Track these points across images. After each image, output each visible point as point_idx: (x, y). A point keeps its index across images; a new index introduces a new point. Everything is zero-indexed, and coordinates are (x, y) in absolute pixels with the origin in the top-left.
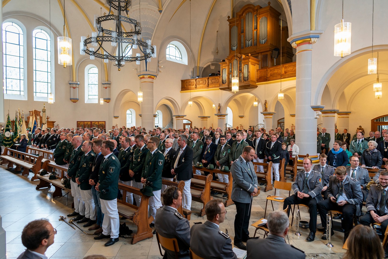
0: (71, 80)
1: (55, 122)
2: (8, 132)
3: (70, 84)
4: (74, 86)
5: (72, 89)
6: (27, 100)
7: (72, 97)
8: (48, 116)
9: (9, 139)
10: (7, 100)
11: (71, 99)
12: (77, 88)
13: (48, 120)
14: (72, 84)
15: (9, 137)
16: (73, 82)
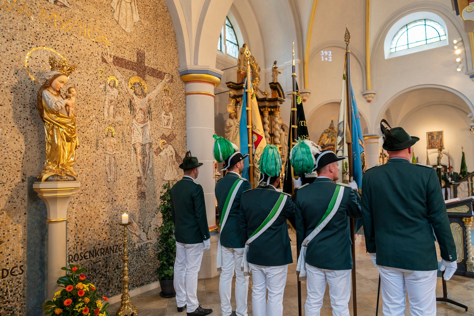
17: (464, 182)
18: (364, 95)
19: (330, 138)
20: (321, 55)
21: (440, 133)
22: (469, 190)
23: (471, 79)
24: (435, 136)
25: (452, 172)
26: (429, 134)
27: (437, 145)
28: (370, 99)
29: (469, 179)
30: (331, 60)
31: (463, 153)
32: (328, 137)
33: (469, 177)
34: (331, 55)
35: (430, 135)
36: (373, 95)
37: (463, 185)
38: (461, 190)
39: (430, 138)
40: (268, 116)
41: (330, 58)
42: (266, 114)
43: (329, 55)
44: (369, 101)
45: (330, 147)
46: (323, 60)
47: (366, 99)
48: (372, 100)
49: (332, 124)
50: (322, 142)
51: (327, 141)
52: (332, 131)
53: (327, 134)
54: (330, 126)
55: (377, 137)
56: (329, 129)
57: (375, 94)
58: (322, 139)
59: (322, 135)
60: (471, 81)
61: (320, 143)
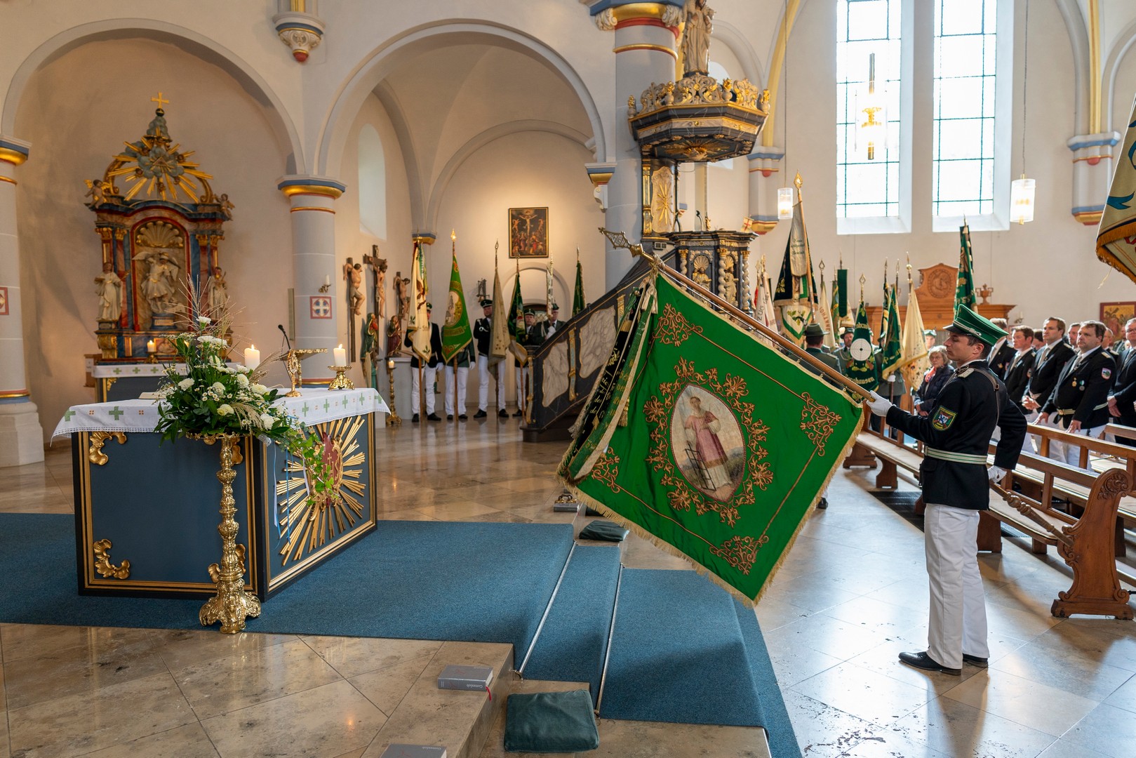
0: (1081, 127)
1: (1013, 306)
2: (861, 342)
3: (1075, 148)
4: (1096, 152)
5: (1083, 168)
6: (909, 230)
7: (1082, 202)
8: (985, 287)
9: (864, 370)
10: (848, 236)
11: (1076, 213)
12: (1109, 159)
13: (988, 299)
14: (1086, 146)
15: (864, 362)
16: (1090, 138)
17: (559, 345)
18: (280, 28)
19: (149, 177)
21: (541, 213)
22: (570, 371)
23: (594, 17)
24: (528, 220)
25: (556, 322)
26: (514, 213)
27: (531, 246)
28: (304, 48)
29: (572, 334)
31: (579, 266)
32: (137, 170)
33: (569, 330)
35: (517, 216)
36: (311, 36)
37: (558, 353)
38: (553, 368)
39: (515, 226)
44: (300, 58)
45: (154, 213)
47: (289, 44)
48: (312, 54)
49: (158, 123)
50: (114, 188)
51: (135, 188)
52: (158, 150)
53: (139, 160)
54: (148, 132)
55: (327, 191)
56: (145, 141)
57: (319, 32)
58: (113, 178)
59: (117, 161)
60: (594, 27)
61: (98, 190)
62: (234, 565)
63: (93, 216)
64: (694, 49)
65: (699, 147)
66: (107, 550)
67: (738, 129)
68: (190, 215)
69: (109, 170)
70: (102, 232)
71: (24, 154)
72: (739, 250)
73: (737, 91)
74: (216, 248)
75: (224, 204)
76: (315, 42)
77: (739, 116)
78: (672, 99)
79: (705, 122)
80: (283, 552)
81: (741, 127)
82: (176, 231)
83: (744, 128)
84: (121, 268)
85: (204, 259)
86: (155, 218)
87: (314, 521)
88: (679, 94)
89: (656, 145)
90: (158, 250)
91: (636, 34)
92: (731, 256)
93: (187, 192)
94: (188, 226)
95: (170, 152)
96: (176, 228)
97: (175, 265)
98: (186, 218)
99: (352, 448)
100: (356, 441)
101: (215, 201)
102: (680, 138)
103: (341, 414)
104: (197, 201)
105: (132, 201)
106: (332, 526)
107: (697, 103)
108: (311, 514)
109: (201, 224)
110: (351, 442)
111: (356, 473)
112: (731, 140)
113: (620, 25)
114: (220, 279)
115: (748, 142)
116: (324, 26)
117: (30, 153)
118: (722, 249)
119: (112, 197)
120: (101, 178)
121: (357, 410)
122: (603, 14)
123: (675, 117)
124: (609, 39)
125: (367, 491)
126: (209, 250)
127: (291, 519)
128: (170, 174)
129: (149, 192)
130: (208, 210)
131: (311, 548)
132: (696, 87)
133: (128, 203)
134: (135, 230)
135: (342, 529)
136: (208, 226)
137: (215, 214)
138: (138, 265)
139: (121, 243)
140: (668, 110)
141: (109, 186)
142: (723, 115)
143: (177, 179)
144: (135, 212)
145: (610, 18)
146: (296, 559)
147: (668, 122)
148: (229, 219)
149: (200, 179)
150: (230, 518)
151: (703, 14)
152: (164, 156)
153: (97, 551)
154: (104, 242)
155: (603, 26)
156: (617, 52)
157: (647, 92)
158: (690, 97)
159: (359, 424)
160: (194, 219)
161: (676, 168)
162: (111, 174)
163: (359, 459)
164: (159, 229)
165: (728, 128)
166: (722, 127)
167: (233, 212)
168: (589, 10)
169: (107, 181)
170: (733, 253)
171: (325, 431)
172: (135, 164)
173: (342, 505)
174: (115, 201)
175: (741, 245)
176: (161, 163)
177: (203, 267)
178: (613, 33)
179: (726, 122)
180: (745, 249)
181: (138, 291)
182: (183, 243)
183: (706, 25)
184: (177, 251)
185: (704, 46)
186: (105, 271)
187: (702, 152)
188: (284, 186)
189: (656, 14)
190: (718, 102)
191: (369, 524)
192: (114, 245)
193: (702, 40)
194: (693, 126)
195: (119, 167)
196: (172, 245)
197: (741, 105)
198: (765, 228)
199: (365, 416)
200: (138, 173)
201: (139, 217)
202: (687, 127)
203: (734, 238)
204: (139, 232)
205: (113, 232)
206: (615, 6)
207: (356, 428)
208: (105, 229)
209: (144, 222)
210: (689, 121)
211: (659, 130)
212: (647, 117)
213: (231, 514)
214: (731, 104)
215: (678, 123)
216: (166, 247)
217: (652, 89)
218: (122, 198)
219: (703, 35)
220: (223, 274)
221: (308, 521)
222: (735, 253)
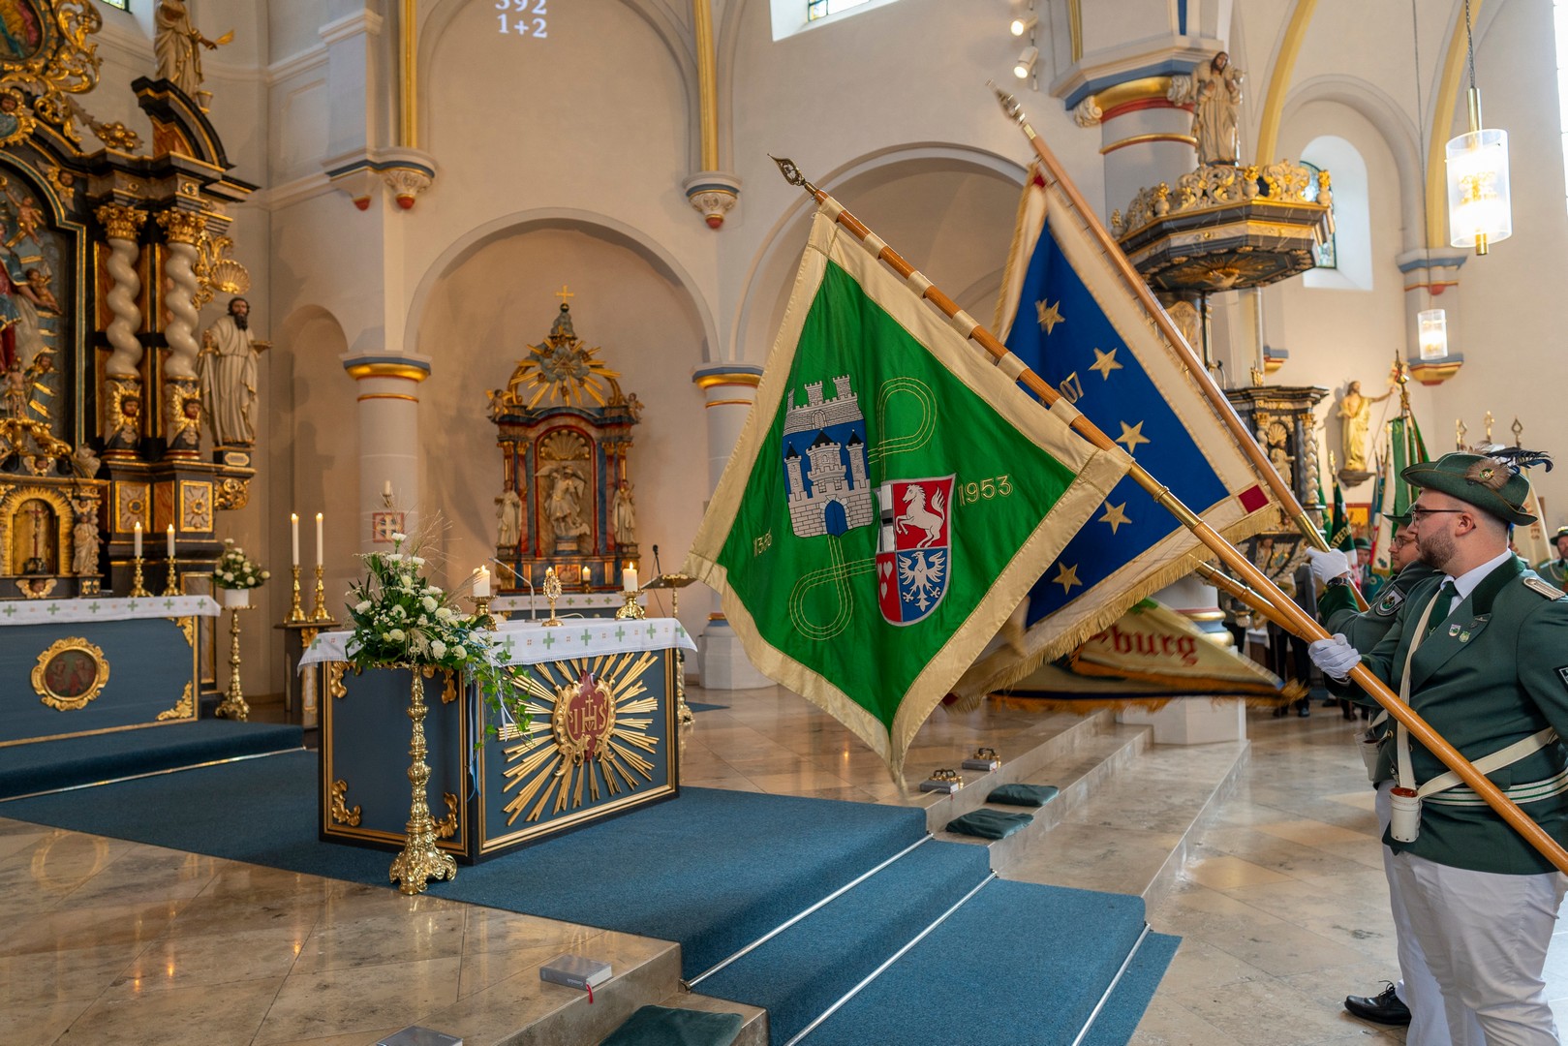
18: (690, 193)
19: (552, 382)
20: (498, 6)
23: (1071, 112)
28: (718, 212)
30: (544, 35)
32: (540, 375)
34: (544, 12)
36: (724, 196)
40: (130, 245)
41: (539, 24)
42: (123, 237)
43: (536, 11)
44: (714, 224)
45: (559, 422)
46: (504, 30)
47: (701, 211)
48: (727, 218)
49: (563, 320)
50: (517, 397)
51: (538, 395)
52: (561, 351)
53: (542, 363)
54: (553, 331)
55: (744, 379)
56: (549, 342)
57: (734, 191)
58: (517, 385)
59: (520, 368)
60: (1072, 125)
61: (499, 400)
62: (422, 816)
63: (495, 429)
64: (1212, 131)
65: (1224, 268)
66: (343, 793)
67: (1277, 235)
68: (596, 420)
69: (513, 378)
70: (504, 447)
71: (425, 369)
72: (1294, 413)
73: (1268, 180)
74: (624, 458)
75: (632, 405)
76: (730, 203)
77: (1276, 215)
78: (1166, 206)
79: (1220, 233)
80: (508, 809)
81: (1283, 231)
82: (582, 440)
83: (1287, 231)
84: (522, 485)
85: (611, 471)
86: (560, 427)
87: (562, 776)
88: (1176, 198)
89: (1155, 274)
90: (564, 463)
91: (1131, 124)
92: (1281, 423)
93: (592, 395)
94: (593, 433)
95: (574, 352)
96: (582, 437)
97: (580, 478)
98: (593, 425)
99: (633, 692)
100: (641, 683)
101: (623, 403)
102: (1184, 259)
103: (614, 647)
104: (603, 403)
105: (535, 410)
106: (594, 785)
107: (1205, 206)
108: (558, 768)
109: (608, 430)
110: (633, 684)
111: (640, 723)
112: (1269, 252)
113: (1107, 116)
114: (626, 494)
115: (1299, 252)
116: (739, 182)
117: (432, 367)
118: (1259, 414)
119: (514, 407)
120: (504, 388)
121: (643, 644)
122: (1081, 107)
123: (1172, 231)
124: (1094, 136)
125: (661, 747)
126: (614, 460)
127: (522, 771)
128: (574, 376)
129: (552, 398)
130: (615, 413)
131: (557, 809)
132: (1201, 184)
133: (530, 413)
134: (538, 442)
135: (612, 791)
136: (616, 432)
137: (620, 417)
138: (542, 482)
139: (523, 458)
140: (1161, 223)
141: (513, 395)
142: (1248, 217)
143: (582, 381)
144: (539, 422)
145: (1090, 110)
146: (529, 819)
147: (1164, 240)
148: (637, 422)
149: (608, 379)
150: (419, 761)
151: (1225, 79)
152: (568, 356)
153: (334, 793)
154: (506, 457)
155: (1083, 122)
156: (1105, 153)
157: (1136, 202)
158: (1193, 199)
159: (647, 661)
160: (600, 425)
161: (1203, 302)
162: (514, 382)
163: (649, 705)
164: (564, 439)
165: (1257, 236)
166: (1247, 236)
167: (641, 413)
168: (1064, 104)
169: (510, 390)
170: (1283, 418)
171: (585, 668)
172: (537, 369)
173: (614, 761)
174: (517, 412)
175: (1298, 406)
176: (564, 364)
177: (610, 480)
178: (1098, 129)
179: (1254, 228)
180: (1305, 411)
181: (541, 511)
182: (589, 453)
183: (1231, 93)
184: (583, 463)
185: (1228, 122)
186: (505, 491)
187: (1229, 275)
188: (698, 377)
189: (1157, 92)
190: (1239, 199)
191: (665, 789)
192: (515, 460)
193: (1224, 115)
194: (1202, 240)
195: (523, 373)
196: (578, 457)
197: (1277, 199)
198: (1440, 374)
199: (661, 653)
200: (541, 378)
201: (542, 428)
202: (1194, 242)
203: (1283, 397)
204: (543, 445)
205: (515, 446)
206: (1096, 93)
207: (640, 667)
208: (506, 443)
209: (548, 433)
210: (1196, 233)
211: (1153, 252)
212: (1136, 236)
213: (421, 755)
214: (1258, 200)
215: (1178, 240)
216: (573, 459)
217: (1141, 197)
218: (525, 407)
219: (1227, 108)
220: (630, 486)
221: (552, 776)
222: (1288, 419)
